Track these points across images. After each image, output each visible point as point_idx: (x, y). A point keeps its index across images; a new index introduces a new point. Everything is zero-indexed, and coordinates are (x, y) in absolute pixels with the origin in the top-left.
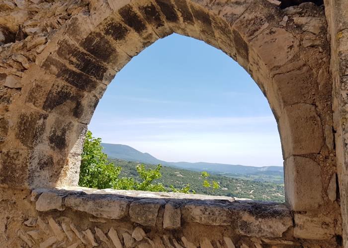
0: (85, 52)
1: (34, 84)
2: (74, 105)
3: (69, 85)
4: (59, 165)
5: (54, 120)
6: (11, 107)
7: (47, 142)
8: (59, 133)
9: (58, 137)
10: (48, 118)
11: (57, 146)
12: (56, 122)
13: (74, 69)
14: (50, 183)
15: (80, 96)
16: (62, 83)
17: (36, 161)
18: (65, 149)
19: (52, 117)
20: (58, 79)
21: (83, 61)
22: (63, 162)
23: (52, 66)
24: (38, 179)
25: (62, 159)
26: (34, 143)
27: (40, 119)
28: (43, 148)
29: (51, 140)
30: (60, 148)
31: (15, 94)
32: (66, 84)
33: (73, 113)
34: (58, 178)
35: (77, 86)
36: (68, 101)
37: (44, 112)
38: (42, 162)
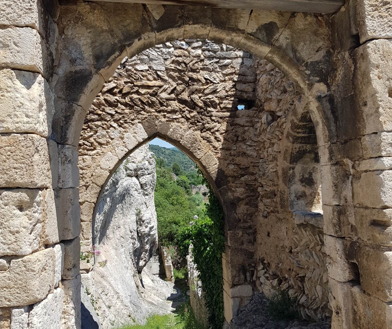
0: (305, 124)
1: (285, 149)
2: (313, 156)
3: (303, 145)
4: (312, 196)
5: (300, 169)
6: (278, 163)
7: (299, 183)
8: (307, 176)
9: (306, 178)
10: (296, 168)
11: (307, 184)
12: (302, 170)
13: (303, 135)
14: (307, 208)
15: (316, 149)
16: (297, 146)
17: (293, 195)
18: (314, 185)
19: (298, 168)
20: (294, 145)
21: (307, 129)
22: (314, 195)
23: (290, 137)
24: (297, 206)
25: (314, 192)
26: (290, 185)
27: (290, 170)
28: (297, 187)
29: (302, 181)
30: (309, 185)
31: (279, 155)
32: (301, 145)
33: (314, 161)
34: (312, 205)
35: (309, 143)
36: (307, 154)
37: (292, 165)
38: (298, 195)
